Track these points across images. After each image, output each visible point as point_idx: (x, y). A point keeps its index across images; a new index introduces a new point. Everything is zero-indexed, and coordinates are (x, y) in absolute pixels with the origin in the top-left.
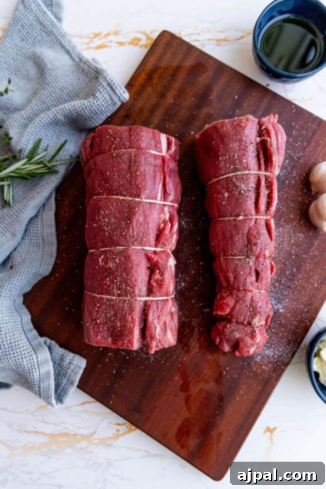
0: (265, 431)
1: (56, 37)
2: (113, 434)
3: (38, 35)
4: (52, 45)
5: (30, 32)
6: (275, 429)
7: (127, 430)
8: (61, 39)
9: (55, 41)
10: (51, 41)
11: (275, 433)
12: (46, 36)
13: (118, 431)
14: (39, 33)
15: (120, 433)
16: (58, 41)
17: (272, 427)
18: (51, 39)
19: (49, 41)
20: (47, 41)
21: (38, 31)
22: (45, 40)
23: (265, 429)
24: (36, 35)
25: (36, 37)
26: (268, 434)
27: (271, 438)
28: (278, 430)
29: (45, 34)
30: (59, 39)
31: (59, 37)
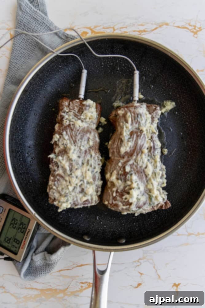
0: (173, 286)
1: (47, 25)
2: (79, 289)
3: (35, 27)
4: (45, 31)
5: (29, 27)
6: (179, 284)
7: (87, 286)
8: (50, 26)
9: (46, 28)
10: (43, 29)
11: (179, 287)
12: (40, 26)
15: (83, 288)
16: (48, 28)
17: (177, 283)
18: (43, 28)
19: (42, 29)
20: (41, 29)
21: (34, 24)
22: (39, 29)
23: (173, 285)
24: (33, 27)
26: (175, 288)
27: (177, 290)
28: (181, 285)
29: (39, 26)
30: (48, 27)
31: (48, 25)
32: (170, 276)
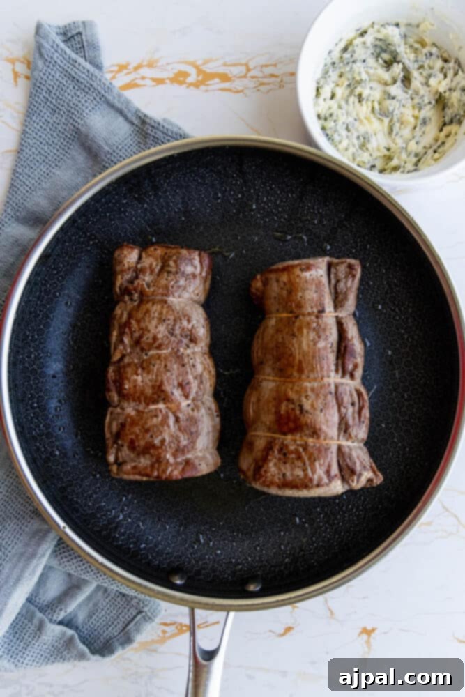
0: (361, 633)
1: (100, 93)
2: (159, 636)
3: (72, 97)
4: (96, 105)
5: (61, 97)
6: (373, 630)
7: (176, 631)
8: (106, 95)
9: (98, 99)
10: (92, 101)
11: (373, 635)
12: (84, 94)
13: (164, 632)
14: (72, 93)
15: (167, 635)
16: (103, 99)
17: (369, 628)
18: (92, 98)
19: (89, 101)
20: (86, 101)
21: (71, 90)
22: (83, 101)
23: (360, 630)
24: (70, 97)
25: (70, 101)
26: (365, 637)
27: (368, 642)
28: (377, 632)
29: (81, 93)
30: (103, 96)
31: (103, 92)
32: (355, 613)
